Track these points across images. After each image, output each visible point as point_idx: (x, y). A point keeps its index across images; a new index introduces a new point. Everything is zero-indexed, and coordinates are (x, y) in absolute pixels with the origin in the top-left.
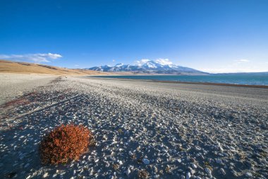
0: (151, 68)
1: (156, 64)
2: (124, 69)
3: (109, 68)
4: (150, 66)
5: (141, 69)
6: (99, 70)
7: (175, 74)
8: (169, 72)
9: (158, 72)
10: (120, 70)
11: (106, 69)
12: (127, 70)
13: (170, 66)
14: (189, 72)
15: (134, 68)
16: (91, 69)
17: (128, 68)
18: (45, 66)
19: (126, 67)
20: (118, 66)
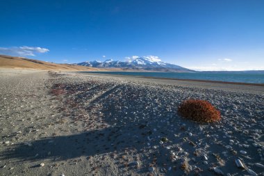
0: (140, 65)
1: (145, 61)
2: (113, 65)
3: (99, 64)
4: (139, 63)
5: (130, 66)
6: (88, 65)
7: (163, 71)
8: (157, 69)
9: (147, 69)
10: (110, 66)
11: (96, 65)
12: (116, 67)
13: (159, 64)
14: (176, 69)
15: (123, 65)
16: (80, 64)
17: (117, 64)
18: (30, 60)
19: (116, 63)
20: (108, 62)
